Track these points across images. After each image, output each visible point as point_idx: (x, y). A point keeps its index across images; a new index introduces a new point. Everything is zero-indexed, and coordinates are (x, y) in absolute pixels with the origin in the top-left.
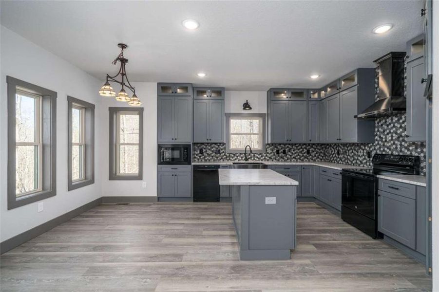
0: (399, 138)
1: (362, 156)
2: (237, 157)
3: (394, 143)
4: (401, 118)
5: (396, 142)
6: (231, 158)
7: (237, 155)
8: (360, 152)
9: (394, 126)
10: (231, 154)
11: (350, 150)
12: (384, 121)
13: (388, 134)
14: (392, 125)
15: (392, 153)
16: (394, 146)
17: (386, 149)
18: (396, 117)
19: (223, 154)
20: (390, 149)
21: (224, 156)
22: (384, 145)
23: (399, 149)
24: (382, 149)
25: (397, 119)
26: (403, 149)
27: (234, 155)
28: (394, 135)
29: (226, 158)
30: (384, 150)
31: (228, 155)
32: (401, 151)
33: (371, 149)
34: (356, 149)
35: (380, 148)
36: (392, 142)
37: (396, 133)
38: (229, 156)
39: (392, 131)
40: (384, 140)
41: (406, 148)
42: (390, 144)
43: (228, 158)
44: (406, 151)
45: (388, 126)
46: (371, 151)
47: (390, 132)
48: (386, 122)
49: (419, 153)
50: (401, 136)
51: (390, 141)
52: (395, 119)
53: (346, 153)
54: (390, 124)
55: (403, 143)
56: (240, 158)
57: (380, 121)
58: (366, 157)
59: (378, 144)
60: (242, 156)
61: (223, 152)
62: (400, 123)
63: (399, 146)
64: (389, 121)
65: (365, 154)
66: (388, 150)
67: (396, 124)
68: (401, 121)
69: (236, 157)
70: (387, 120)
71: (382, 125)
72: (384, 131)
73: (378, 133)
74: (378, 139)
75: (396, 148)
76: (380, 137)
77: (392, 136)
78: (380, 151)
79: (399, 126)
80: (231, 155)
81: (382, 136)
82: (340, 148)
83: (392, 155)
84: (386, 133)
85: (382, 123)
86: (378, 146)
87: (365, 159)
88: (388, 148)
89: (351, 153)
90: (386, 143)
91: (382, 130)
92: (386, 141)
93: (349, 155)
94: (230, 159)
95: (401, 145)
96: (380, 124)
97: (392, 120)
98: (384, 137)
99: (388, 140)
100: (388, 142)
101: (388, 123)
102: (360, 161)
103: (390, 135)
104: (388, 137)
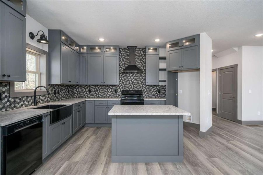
0: (133, 83)
1: (111, 92)
2: (24, 101)
3: (130, 85)
4: (134, 75)
5: (131, 85)
6: (17, 105)
7: (24, 99)
8: (110, 90)
9: (130, 78)
10: (17, 98)
11: (101, 89)
12: (125, 75)
13: (127, 81)
14: (129, 77)
15: (129, 89)
16: (130, 87)
17: (126, 88)
18: (131, 74)
19: (6, 100)
20: (128, 88)
21: (6, 102)
22: (125, 86)
23: (133, 88)
24: (124, 88)
25: (132, 75)
26: (135, 88)
27: (20, 99)
28: (130, 82)
29: (10, 105)
30: (125, 89)
31: (13, 100)
32: (134, 89)
33: (117, 88)
34: (106, 88)
35: (123, 87)
36: (129, 85)
37: (131, 81)
38: (15, 101)
39: (129, 80)
40: (125, 84)
41: (136, 87)
42: (128, 86)
43: (13, 106)
44: (136, 89)
45: (127, 77)
46: (117, 89)
47: (128, 80)
48: (126, 75)
49: (141, 89)
50: (134, 82)
51: (128, 84)
52: (131, 75)
53: (98, 91)
54: (128, 77)
55: (135, 85)
56: (27, 103)
57: (123, 75)
58: (114, 92)
59: (122, 85)
60: (28, 100)
61: (6, 97)
62: (133, 77)
63: (133, 87)
64: (128, 75)
65: (113, 91)
66: (127, 89)
67: (131, 77)
68: (134, 76)
69: (22, 102)
70: (127, 75)
71: (124, 77)
72: (125, 80)
73: (122, 80)
74: (122, 83)
75: (131, 87)
76: (123, 82)
77: (129, 82)
78: (123, 89)
79: (133, 78)
80: (16, 100)
81: (124, 82)
82: (91, 88)
83: (129, 90)
84: (126, 80)
85: (124, 75)
86: (122, 87)
87: (113, 93)
88: (127, 87)
89: (102, 91)
90: (126, 85)
91: (124, 79)
92: (126, 84)
93: (100, 92)
94: (15, 107)
95: (134, 86)
96: (123, 76)
97: (129, 75)
98: (125, 82)
99: (127, 84)
100: (127, 85)
101: (127, 76)
102: (110, 95)
103: (128, 82)
104: (127, 82)
